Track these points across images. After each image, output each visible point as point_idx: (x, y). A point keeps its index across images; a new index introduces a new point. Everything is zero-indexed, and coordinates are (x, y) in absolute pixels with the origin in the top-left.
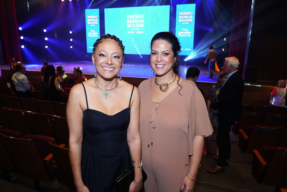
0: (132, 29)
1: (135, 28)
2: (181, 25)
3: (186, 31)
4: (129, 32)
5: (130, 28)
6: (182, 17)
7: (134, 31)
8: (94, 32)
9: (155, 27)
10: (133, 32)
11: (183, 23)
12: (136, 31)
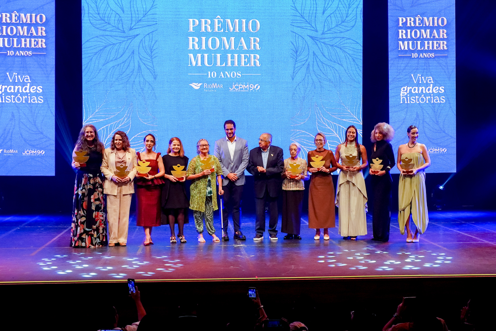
0: (212, 75)
1: (225, 69)
2: (406, 61)
3: (427, 85)
4: (196, 86)
5: (202, 69)
6: (411, 34)
7: (218, 80)
8: (23, 84)
9: (308, 68)
10: (215, 86)
11: (415, 55)
12: (229, 83)
